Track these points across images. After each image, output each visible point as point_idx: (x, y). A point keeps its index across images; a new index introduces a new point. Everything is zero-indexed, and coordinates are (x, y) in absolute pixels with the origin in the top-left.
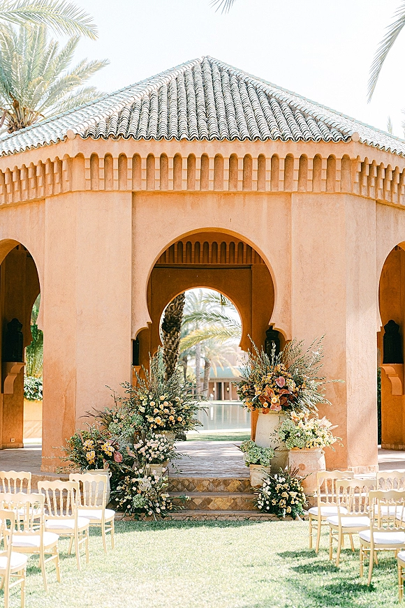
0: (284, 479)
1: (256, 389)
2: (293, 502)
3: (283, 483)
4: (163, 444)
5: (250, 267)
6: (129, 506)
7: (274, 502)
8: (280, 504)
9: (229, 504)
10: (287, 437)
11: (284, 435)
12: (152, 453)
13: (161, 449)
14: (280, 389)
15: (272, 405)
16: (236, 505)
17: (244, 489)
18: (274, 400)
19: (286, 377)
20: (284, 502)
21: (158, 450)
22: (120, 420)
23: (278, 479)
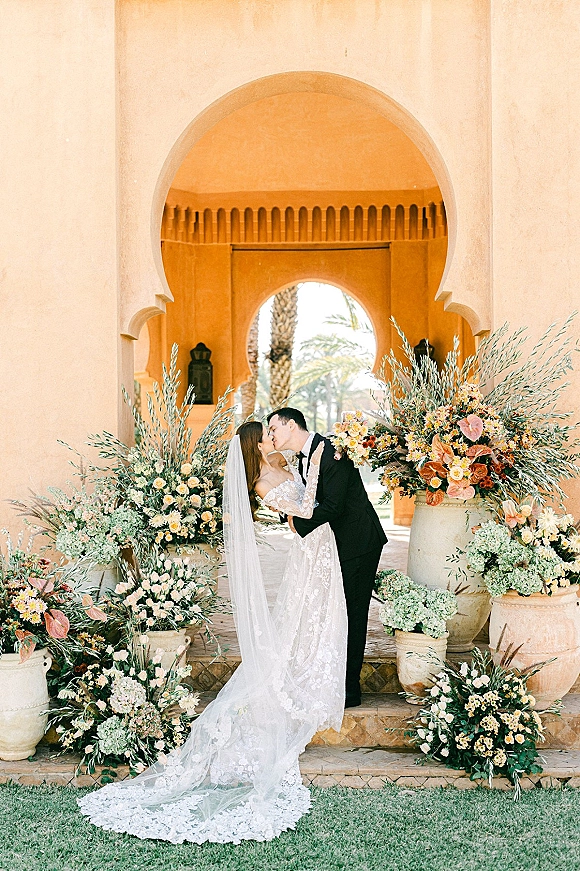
0: (485, 680)
1: (411, 446)
2: (509, 740)
3: (483, 690)
4: (181, 583)
5: (387, 246)
6: (89, 749)
7: (463, 741)
8: (478, 747)
9: (346, 732)
10: (488, 566)
11: (483, 561)
12: (155, 607)
13: (176, 596)
14: (470, 443)
15: (451, 484)
16: (363, 733)
17: (383, 684)
18: (457, 473)
19: (481, 415)
20: (489, 742)
21: (169, 598)
22: (81, 525)
23: (469, 676)
